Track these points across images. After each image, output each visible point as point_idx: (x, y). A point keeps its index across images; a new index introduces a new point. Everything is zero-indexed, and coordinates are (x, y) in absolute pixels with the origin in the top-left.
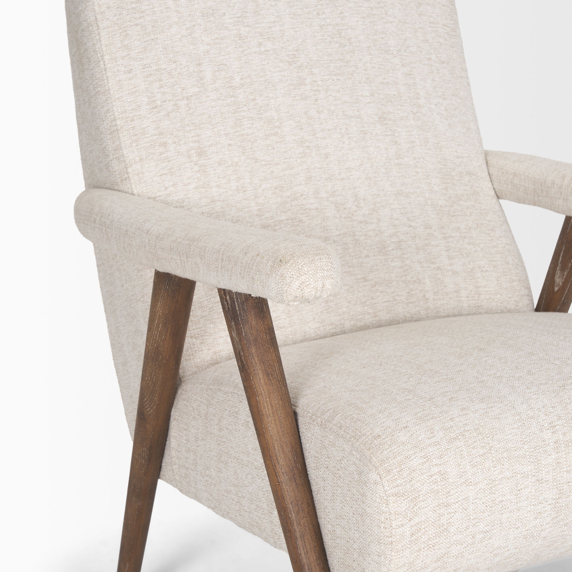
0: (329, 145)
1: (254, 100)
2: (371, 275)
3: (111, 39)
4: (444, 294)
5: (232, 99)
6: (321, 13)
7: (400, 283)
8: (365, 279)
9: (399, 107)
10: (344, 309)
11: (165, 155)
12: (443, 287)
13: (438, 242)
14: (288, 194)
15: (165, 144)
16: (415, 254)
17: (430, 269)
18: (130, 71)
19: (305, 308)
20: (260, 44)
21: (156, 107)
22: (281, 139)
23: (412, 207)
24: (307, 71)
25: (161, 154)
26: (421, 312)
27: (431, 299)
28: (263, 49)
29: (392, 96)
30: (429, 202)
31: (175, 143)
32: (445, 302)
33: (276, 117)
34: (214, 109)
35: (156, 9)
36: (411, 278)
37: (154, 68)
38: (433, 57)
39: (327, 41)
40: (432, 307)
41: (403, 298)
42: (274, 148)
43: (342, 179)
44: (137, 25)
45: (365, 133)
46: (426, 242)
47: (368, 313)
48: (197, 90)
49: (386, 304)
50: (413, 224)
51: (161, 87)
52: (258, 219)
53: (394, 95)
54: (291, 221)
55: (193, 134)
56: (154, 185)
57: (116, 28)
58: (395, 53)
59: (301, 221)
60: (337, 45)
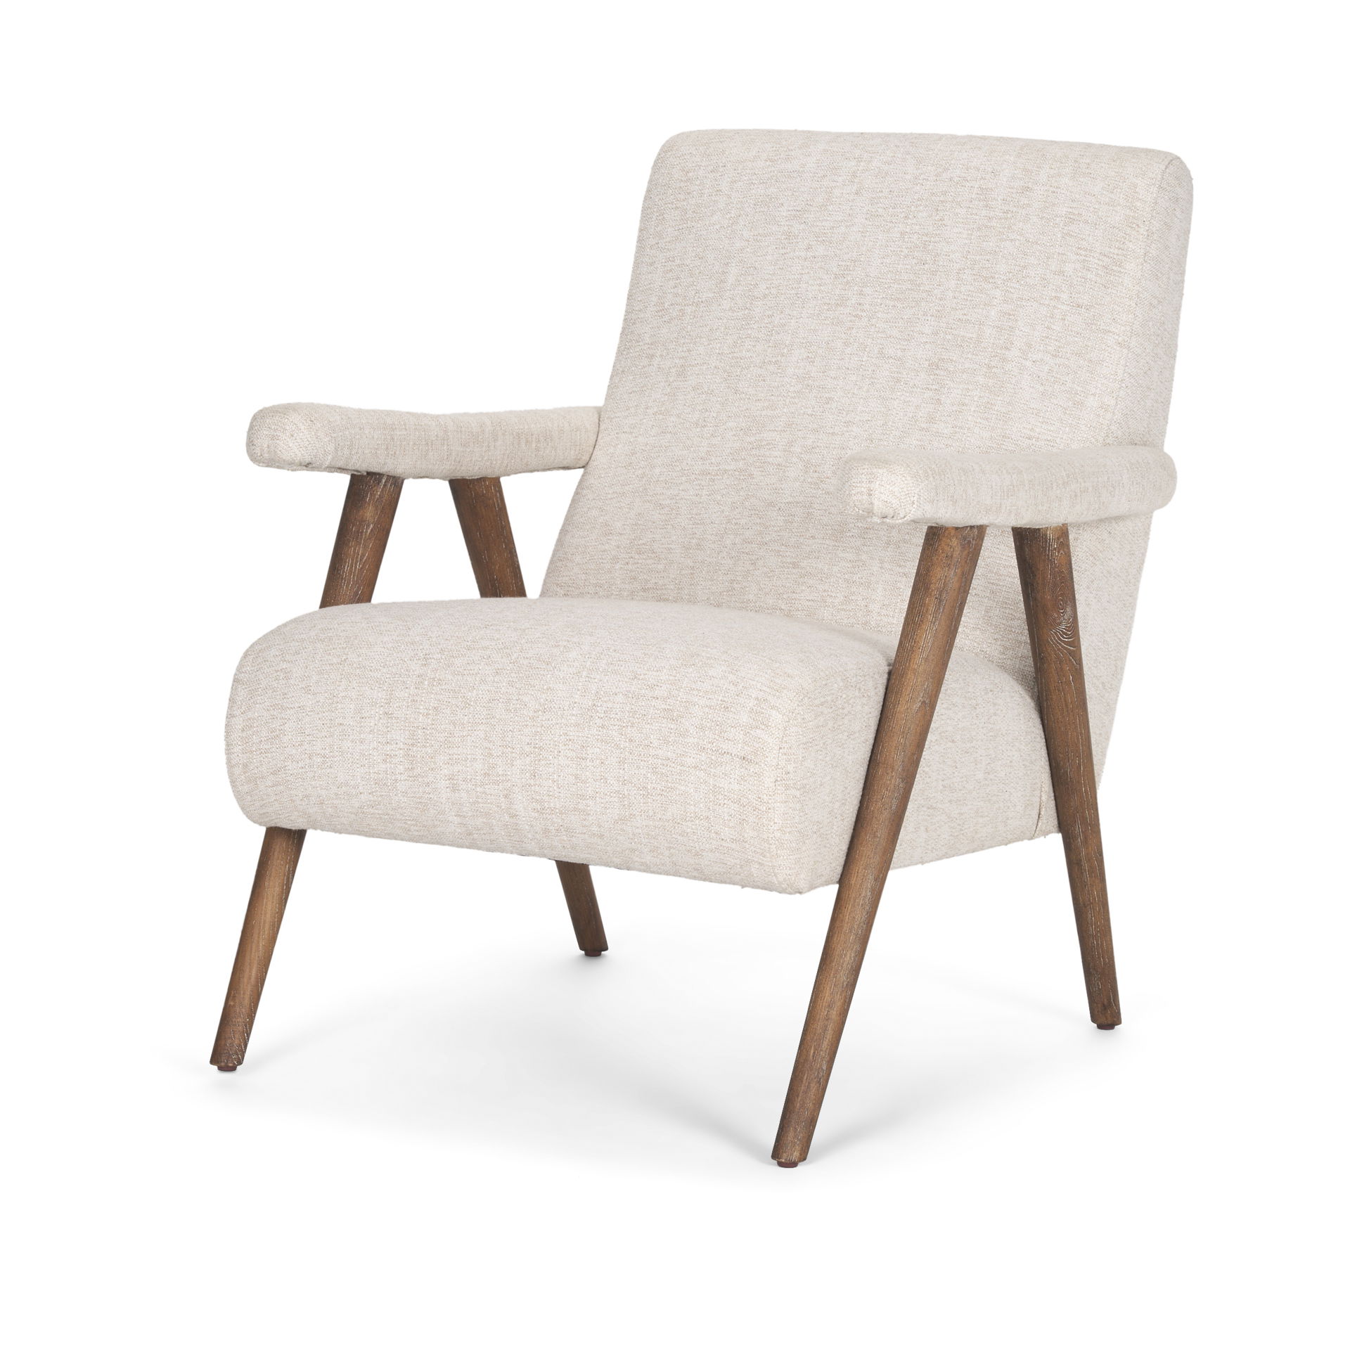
0: (838, 387)
1: (771, 316)
2: (805, 561)
5: (746, 312)
6: (910, 217)
7: (840, 581)
8: (795, 565)
9: (970, 356)
10: (751, 597)
11: (646, 369)
14: (753, 439)
15: (652, 356)
16: (880, 549)
19: (701, 583)
20: (809, 248)
21: (662, 310)
22: (780, 371)
24: (855, 288)
25: (643, 367)
27: (874, 612)
28: (810, 254)
29: (966, 339)
31: (662, 356)
33: (787, 342)
34: (721, 321)
35: (706, 191)
36: (859, 578)
37: (678, 262)
38: (1064, 296)
39: (902, 254)
42: (764, 381)
43: (833, 434)
44: (677, 208)
45: (898, 381)
47: (781, 609)
48: (712, 295)
49: (810, 603)
51: (676, 287)
52: (700, 463)
53: (971, 339)
54: (738, 473)
55: (685, 349)
59: (751, 475)
60: (915, 261)
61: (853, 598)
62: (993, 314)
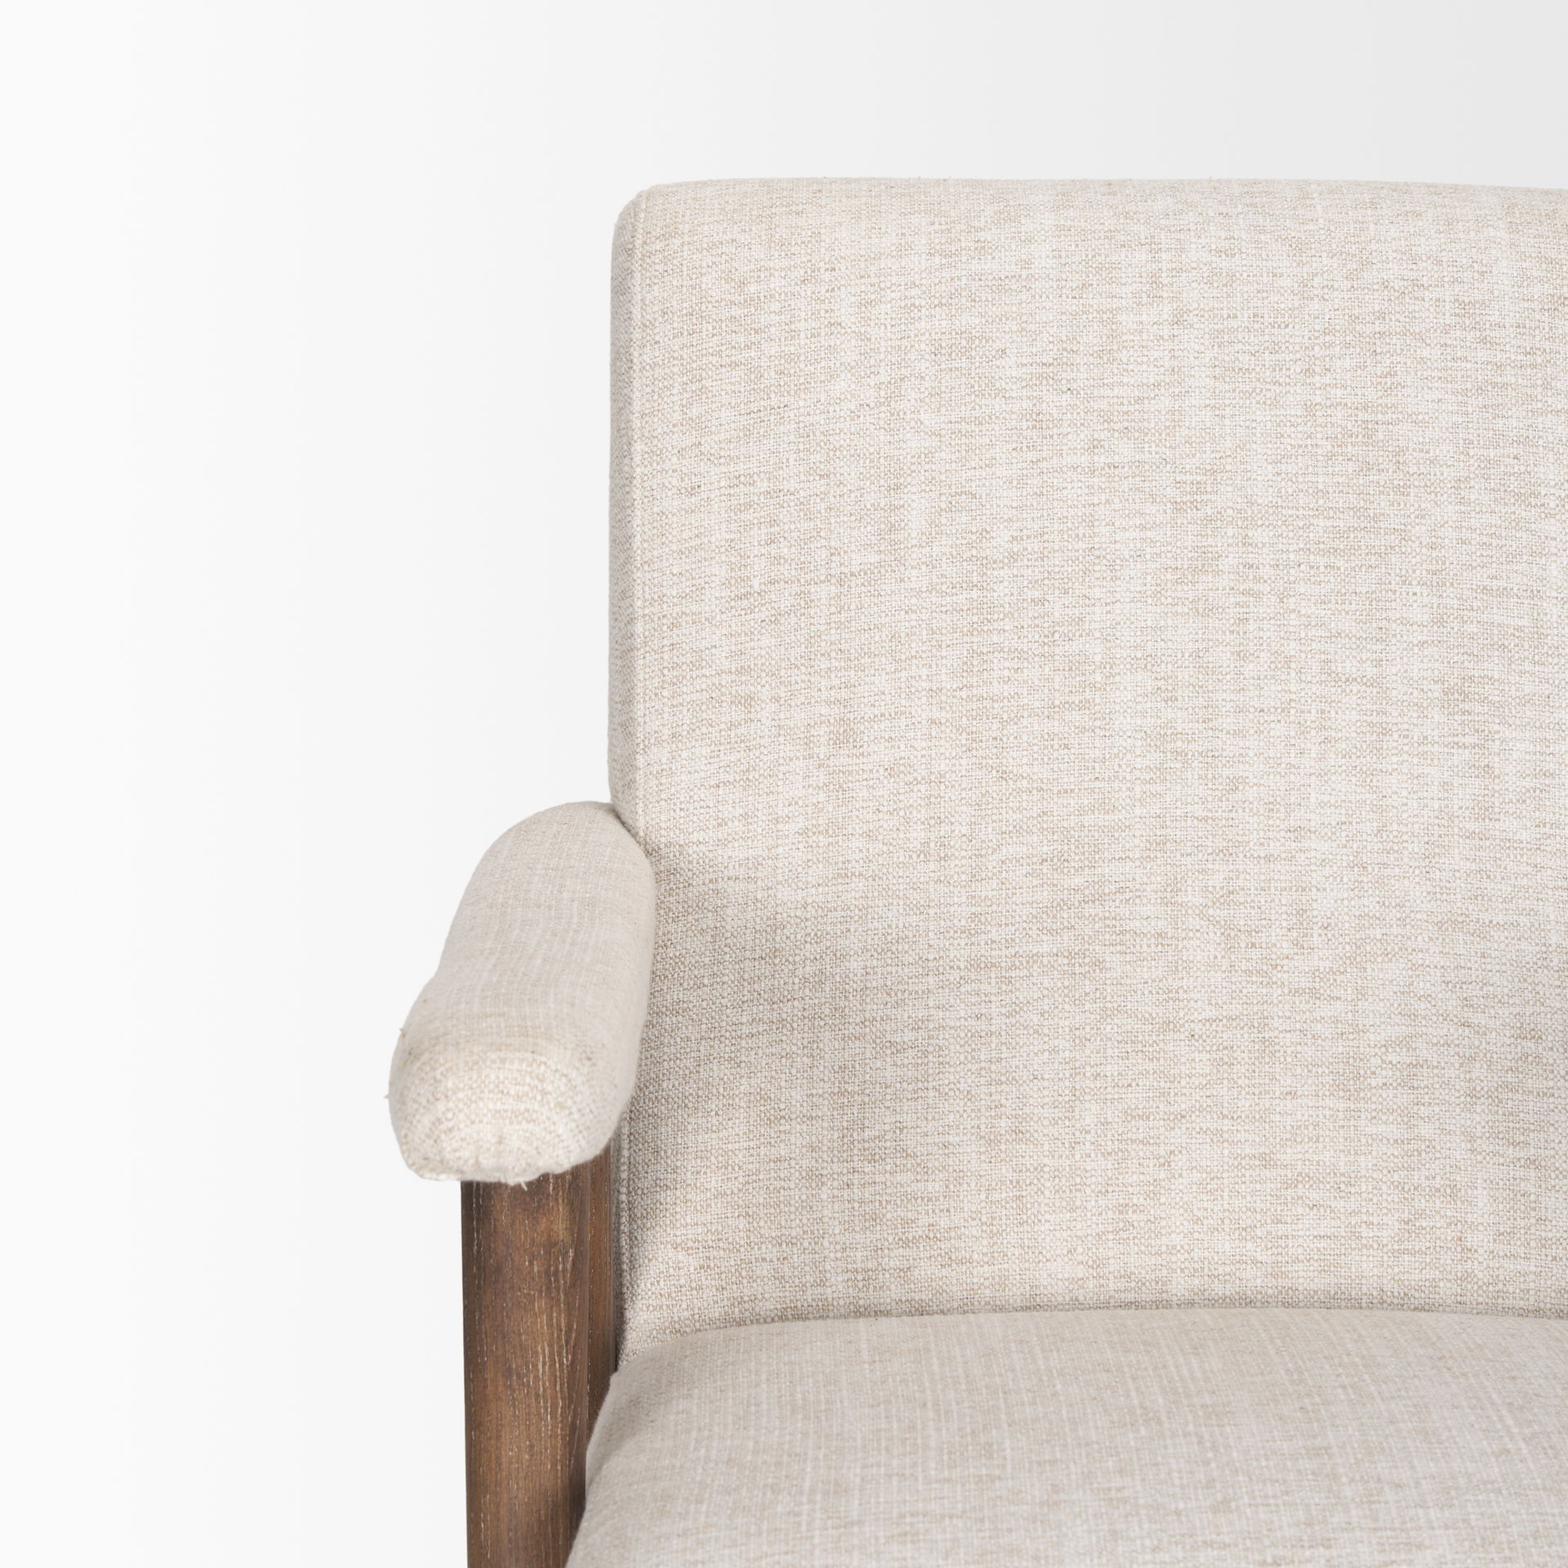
0: (1251, 754)
1: (1042, 601)
2: (1289, 1151)
3: (656, 397)
4: (1533, 1244)
5: (975, 594)
6: (1318, 369)
7: (1384, 1187)
8: (1266, 1161)
9: (1527, 667)
10: (1177, 1239)
11: (742, 730)
12: (1533, 1221)
13: (1551, 1084)
14: (1078, 881)
15: (748, 701)
16: (1458, 1110)
17: (1502, 1160)
18: (693, 491)
19: (1047, 1216)
20: (1094, 446)
21: (747, 595)
22: (1098, 723)
23: (1489, 967)
24: (1230, 532)
25: (732, 725)
26: (1441, 1284)
27: (1481, 1251)
28: (1101, 460)
29: (1511, 631)
30: (1556, 961)
31: (777, 699)
32: (1533, 1269)
33: (1098, 658)
34: (914, 616)
35: (802, 325)
36: (1427, 1178)
37: (763, 486)
39: (1320, 451)
40: (1480, 1275)
41: (1385, 1233)
42: (1066, 746)
43: (1269, 858)
44: (734, 365)
45: (1385, 732)
46: (1510, 1077)
47: (1255, 1262)
48: (875, 558)
49: (1322, 1244)
50: (1478, 1019)
51: (773, 542)
52: (963, 943)
53: (1520, 629)
54: (1066, 961)
55: (836, 682)
56: (691, 809)
57: (676, 370)
58: (1552, 505)
59: (1099, 964)
60: (1351, 467)
61: (1424, 1224)
62: (1555, 573)
